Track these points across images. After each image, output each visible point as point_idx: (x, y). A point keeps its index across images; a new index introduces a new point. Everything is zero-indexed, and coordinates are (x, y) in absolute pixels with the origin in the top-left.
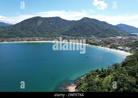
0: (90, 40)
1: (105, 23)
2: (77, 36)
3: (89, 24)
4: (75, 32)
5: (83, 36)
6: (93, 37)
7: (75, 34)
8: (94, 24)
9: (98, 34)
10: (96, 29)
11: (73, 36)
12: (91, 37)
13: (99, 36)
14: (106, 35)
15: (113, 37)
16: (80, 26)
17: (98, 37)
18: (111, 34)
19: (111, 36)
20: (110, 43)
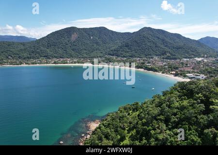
0: (149, 63)
1: (178, 36)
2: (130, 56)
3: (150, 38)
4: (128, 50)
5: (140, 58)
6: (156, 58)
7: (128, 54)
8: (159, 38)
9: (164, 53)
10: (162, 46)
11: (124, 57)
12: (152, 58)
13: (165, 56)
14: (178, 56)
15: (188, 58)
16: (136, 41)
17: (163, 58)
18: (187, 54)
19: (186, 58)
20: (177, 68)
